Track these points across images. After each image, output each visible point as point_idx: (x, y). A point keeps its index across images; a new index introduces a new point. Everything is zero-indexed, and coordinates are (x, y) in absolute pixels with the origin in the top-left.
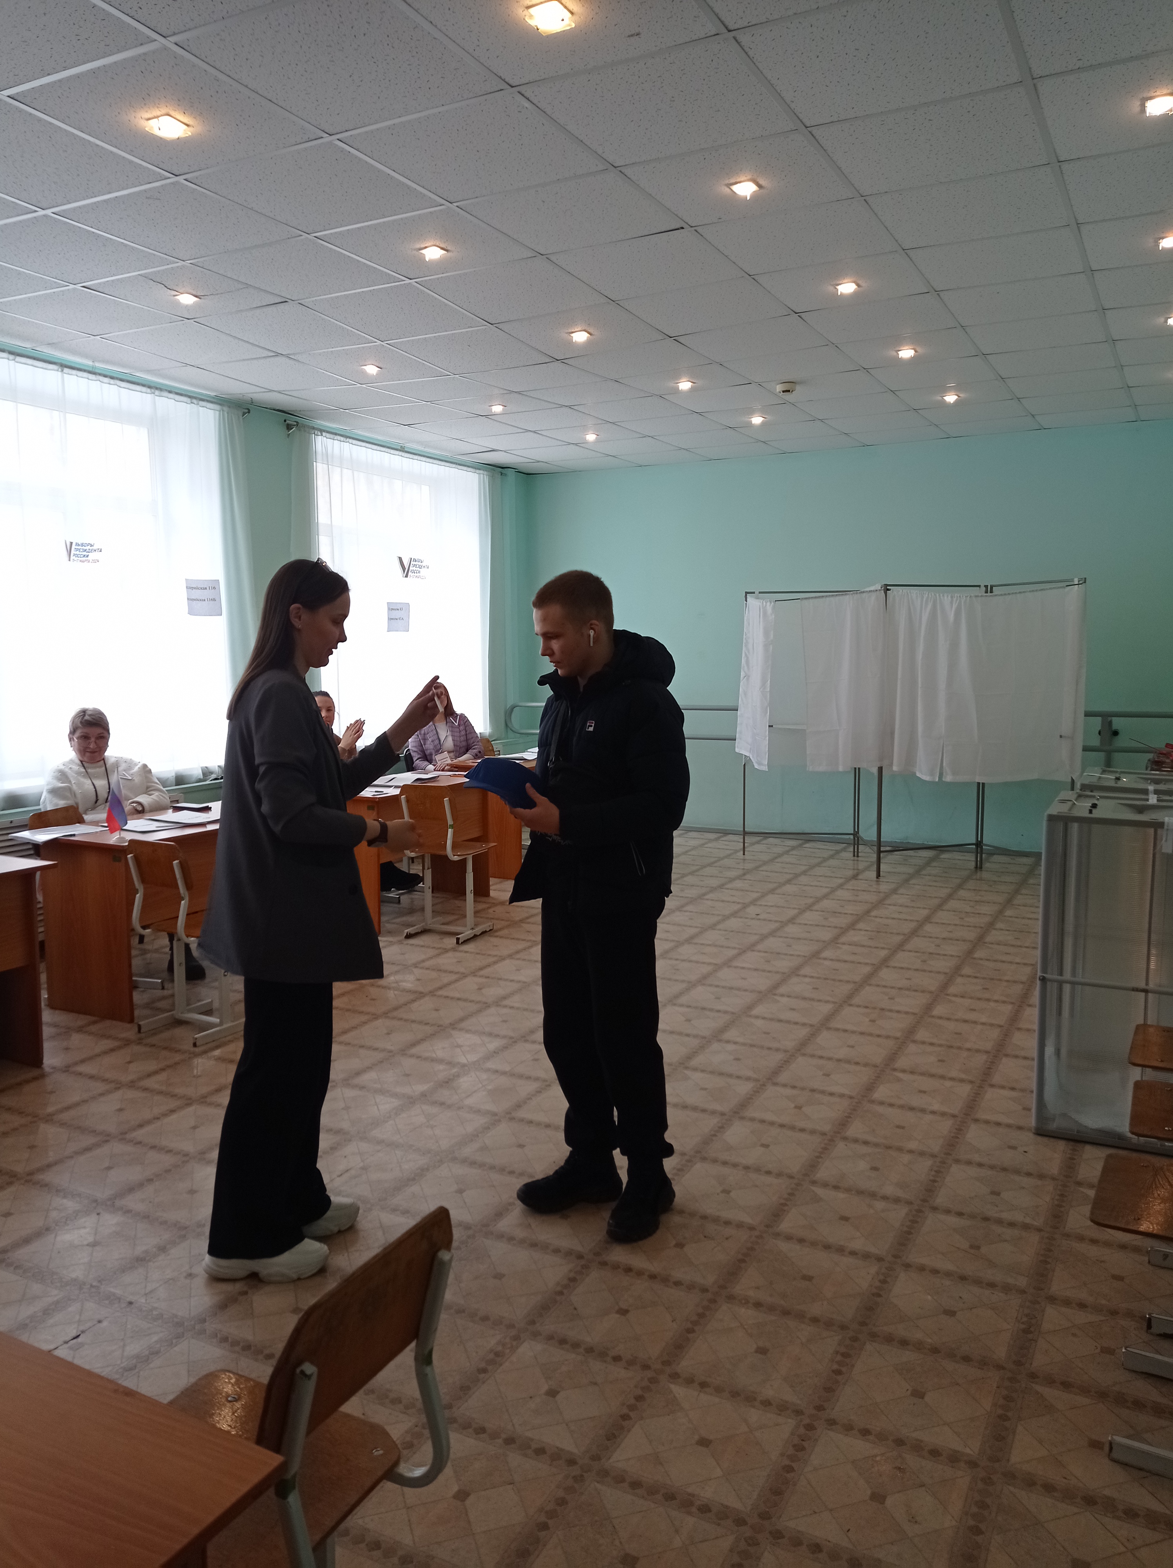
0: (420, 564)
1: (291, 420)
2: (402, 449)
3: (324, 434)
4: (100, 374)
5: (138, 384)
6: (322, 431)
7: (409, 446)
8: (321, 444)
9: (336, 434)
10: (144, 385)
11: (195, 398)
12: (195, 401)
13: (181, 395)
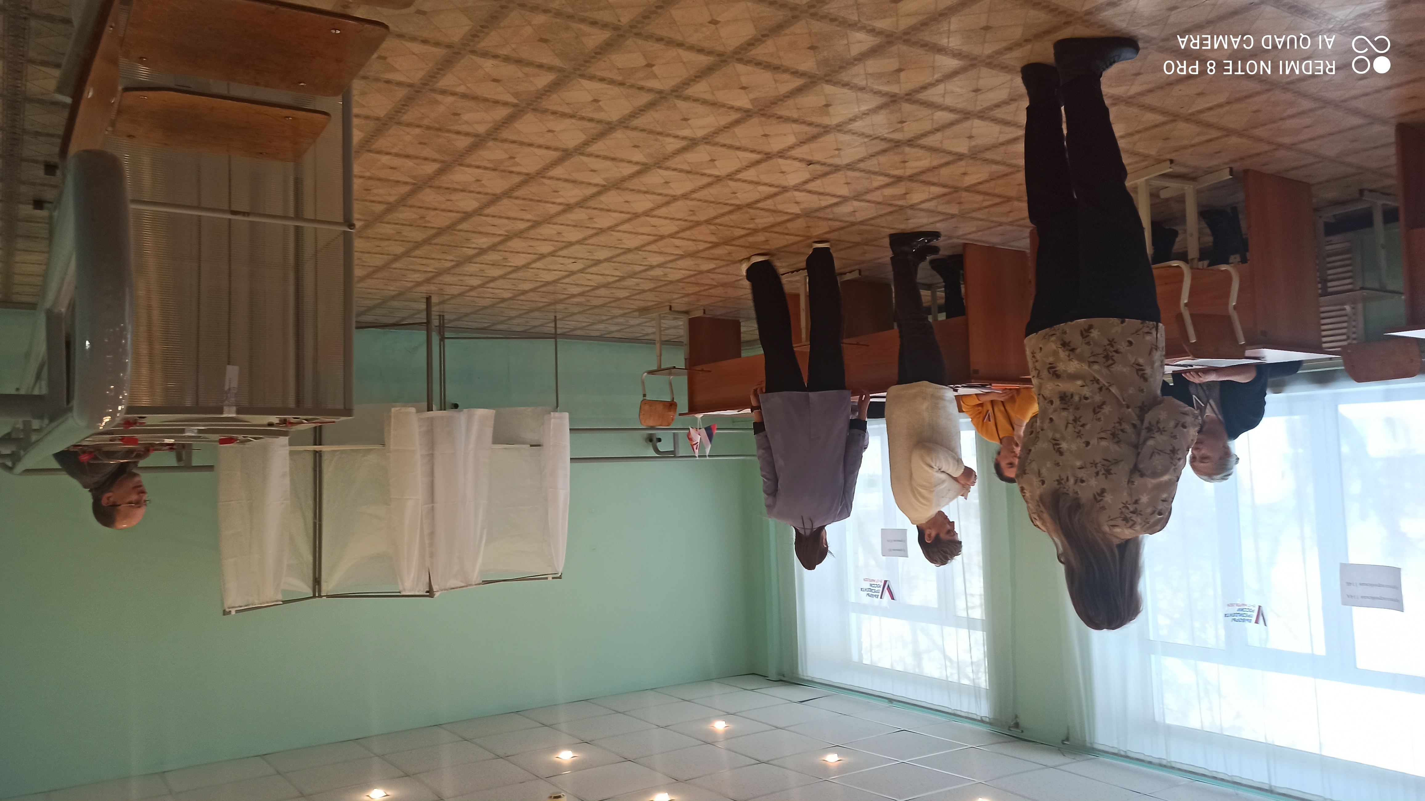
0: (870, 593)
1: (1016, 732)
2: (891, 700)
3: (979, 718)
4: (1228, 781)
5: (1186, 771)
6: (982, 721)
7: (885, 704)
8: (983, 709)
9: (966, 718)
10: (1180, 770)
11: (1122, 756)
12: (1123, 753)
13: (1137, 760)
